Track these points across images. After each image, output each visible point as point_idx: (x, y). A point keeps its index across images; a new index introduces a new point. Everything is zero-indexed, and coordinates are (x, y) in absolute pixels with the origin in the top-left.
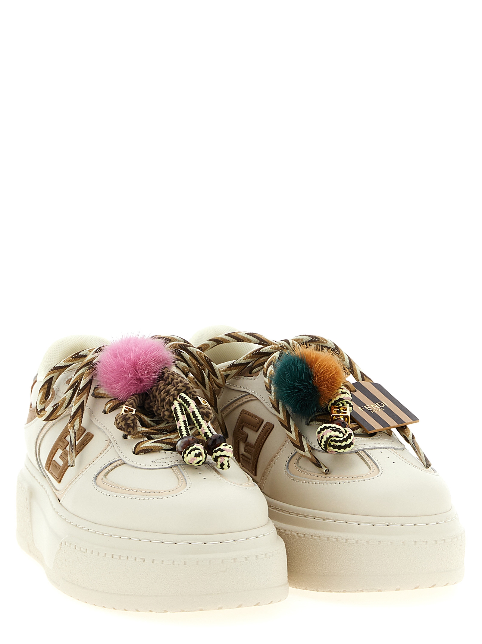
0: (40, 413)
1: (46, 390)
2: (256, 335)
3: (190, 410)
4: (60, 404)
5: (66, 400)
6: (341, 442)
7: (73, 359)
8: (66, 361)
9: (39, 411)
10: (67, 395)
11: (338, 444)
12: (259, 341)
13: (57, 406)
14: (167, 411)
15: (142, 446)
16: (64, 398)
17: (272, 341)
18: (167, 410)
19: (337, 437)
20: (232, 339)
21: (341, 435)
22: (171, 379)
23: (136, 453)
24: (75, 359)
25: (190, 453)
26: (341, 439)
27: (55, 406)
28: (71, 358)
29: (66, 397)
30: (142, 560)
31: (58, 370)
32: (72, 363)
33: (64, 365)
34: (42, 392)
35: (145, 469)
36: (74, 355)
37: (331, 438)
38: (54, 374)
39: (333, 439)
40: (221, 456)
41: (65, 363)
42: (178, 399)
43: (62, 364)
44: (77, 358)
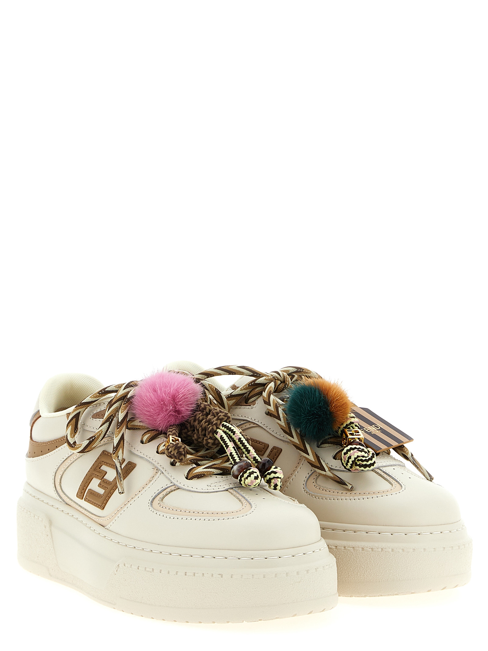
0: (74, 446)
1: (74, 425)
2: (248, 368)
3: (236, 437)
4: (97, 437)
5: (103, 433)
6: (367, 461)
7: (100, 395)
8: (93, 397)
9: (73, 444)
10: (103, 428)
11: (365, 463)
12: (252, 374)
13: (93, 438)
14: (209, 439)
15: (195, 472)
16: (100, 431)
17: (263, 373)
18: (211, 438)
19: (363, 457)
20: (224, 372)
21: (366, 455)
22: (208, 410)
23: (189, 478)
24: (102, 395)
25: (249, 476)
26: (367, 458)
27: (91, 439)
28: (98, 394)
29: (102, 430)
30: (220, 576)
31: (85, 405)
32: (98, 399)
33: (90, 401)
34: (71, 426)
35: (202, 492)
36: (101, 391)
37: (358, 458)
38: (82, 409)
39: (360, 458)
40: (274, 478)
41: (92, 399)
42: (221, 427)
43: (89, 400)
44: (104, 393)
